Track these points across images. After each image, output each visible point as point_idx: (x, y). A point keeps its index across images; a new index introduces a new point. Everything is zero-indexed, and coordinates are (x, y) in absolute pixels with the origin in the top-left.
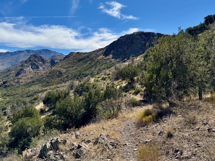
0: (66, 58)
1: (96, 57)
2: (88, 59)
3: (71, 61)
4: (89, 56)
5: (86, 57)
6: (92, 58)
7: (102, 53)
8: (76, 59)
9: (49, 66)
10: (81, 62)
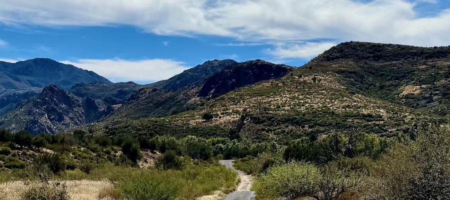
0: (133, 100)
1: (186, 100)
2: (173, 104)
3: (143, 107)
4: (174, 98)
5: (169, 98)
6: (178, 102)
7: (197, 93)
8: (151, 102)
9: (83, 113)
10: (160, 108)
